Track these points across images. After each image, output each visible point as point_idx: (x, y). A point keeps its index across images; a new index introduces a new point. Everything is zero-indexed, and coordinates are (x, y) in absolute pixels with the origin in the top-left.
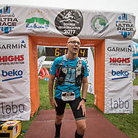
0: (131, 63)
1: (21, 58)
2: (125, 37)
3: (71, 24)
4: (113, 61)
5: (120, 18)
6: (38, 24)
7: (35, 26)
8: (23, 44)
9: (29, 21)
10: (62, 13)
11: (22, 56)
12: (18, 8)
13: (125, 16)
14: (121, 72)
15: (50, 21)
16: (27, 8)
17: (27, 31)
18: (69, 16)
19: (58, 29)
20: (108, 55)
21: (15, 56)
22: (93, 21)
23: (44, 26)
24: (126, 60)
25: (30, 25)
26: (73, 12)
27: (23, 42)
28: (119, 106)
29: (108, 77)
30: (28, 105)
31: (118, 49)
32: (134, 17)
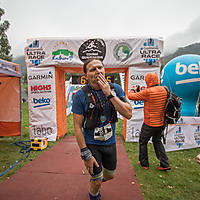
1: (48, 87)
2: (150, 64)
6: (63, 56)
7: (61, 58)
8: (50, 75)
9: (55, 53)
10: (85, 43)
13: (151, 41)
15: (74, 52)
16: (53, 41)
18: (92, 46)
19: (81, 59)
20: (131, 83)
21: (44, 86)
23: (68, 57)
26: (96, 42)
27: (50, 73)
31: (142, 78)
32: (162, 42)
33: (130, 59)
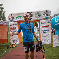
0: (50, 27)
2: (47, 18)
4: (43, 27)
5: (45, 12)
7: (19, 19)
8: (16, 24)
9: (17, 17)
12: (14, 14)
13: (47, 11)
14: (46, 30)
20: (41, 25)
26: (29, 13)
28: (45, 41)
31: (45, 23)
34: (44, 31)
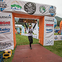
0: (54, 26)
3: (31, 9)
5: (50, 8)
6: (16, 8)
7: (15, 9)
8: (10, 16)
10: (27, 3)
11: (9, 22)
14: (50, 30)
15: (22, 6)
17: (11, 10)
18: (30, 5)
19: (25, 10)
21: (6, 22)
22: (40, 8)
23: (19, 9)
24: (52, 25)
25: (13, 8)
27: (10, 15)
29: (45, 31)
30: (13, 43)
32: (56, 8)
33: (45, 13)
34: (48, 30)
